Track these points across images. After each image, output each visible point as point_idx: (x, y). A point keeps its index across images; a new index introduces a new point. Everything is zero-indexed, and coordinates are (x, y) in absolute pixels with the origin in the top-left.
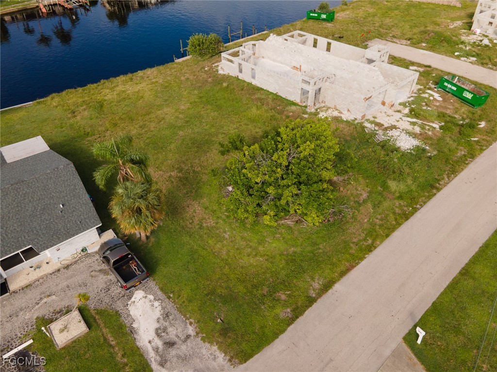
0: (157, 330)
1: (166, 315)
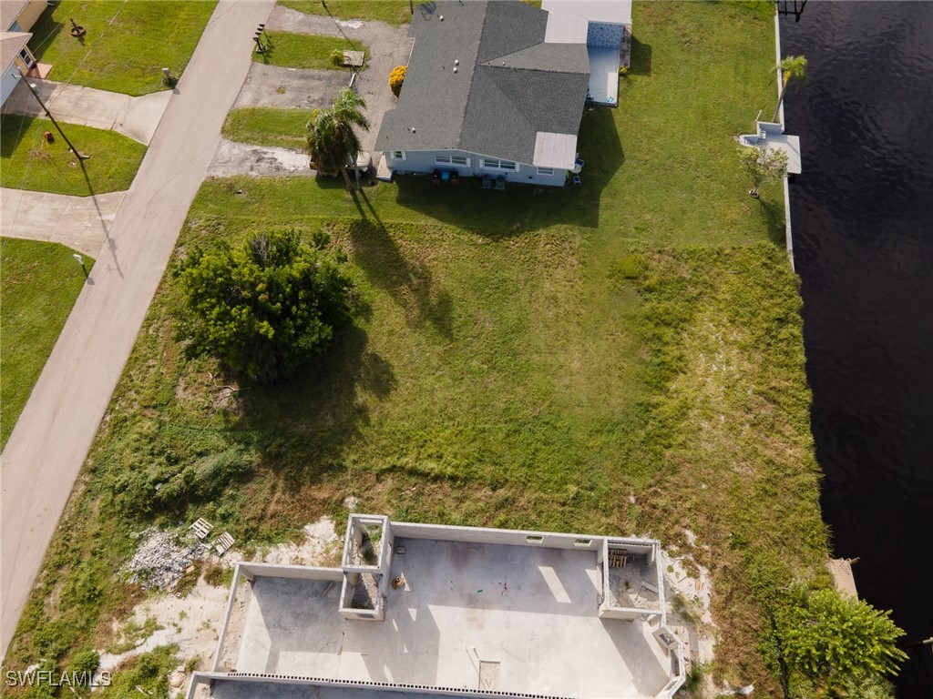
0: (276, 160)
1: (278, 169)
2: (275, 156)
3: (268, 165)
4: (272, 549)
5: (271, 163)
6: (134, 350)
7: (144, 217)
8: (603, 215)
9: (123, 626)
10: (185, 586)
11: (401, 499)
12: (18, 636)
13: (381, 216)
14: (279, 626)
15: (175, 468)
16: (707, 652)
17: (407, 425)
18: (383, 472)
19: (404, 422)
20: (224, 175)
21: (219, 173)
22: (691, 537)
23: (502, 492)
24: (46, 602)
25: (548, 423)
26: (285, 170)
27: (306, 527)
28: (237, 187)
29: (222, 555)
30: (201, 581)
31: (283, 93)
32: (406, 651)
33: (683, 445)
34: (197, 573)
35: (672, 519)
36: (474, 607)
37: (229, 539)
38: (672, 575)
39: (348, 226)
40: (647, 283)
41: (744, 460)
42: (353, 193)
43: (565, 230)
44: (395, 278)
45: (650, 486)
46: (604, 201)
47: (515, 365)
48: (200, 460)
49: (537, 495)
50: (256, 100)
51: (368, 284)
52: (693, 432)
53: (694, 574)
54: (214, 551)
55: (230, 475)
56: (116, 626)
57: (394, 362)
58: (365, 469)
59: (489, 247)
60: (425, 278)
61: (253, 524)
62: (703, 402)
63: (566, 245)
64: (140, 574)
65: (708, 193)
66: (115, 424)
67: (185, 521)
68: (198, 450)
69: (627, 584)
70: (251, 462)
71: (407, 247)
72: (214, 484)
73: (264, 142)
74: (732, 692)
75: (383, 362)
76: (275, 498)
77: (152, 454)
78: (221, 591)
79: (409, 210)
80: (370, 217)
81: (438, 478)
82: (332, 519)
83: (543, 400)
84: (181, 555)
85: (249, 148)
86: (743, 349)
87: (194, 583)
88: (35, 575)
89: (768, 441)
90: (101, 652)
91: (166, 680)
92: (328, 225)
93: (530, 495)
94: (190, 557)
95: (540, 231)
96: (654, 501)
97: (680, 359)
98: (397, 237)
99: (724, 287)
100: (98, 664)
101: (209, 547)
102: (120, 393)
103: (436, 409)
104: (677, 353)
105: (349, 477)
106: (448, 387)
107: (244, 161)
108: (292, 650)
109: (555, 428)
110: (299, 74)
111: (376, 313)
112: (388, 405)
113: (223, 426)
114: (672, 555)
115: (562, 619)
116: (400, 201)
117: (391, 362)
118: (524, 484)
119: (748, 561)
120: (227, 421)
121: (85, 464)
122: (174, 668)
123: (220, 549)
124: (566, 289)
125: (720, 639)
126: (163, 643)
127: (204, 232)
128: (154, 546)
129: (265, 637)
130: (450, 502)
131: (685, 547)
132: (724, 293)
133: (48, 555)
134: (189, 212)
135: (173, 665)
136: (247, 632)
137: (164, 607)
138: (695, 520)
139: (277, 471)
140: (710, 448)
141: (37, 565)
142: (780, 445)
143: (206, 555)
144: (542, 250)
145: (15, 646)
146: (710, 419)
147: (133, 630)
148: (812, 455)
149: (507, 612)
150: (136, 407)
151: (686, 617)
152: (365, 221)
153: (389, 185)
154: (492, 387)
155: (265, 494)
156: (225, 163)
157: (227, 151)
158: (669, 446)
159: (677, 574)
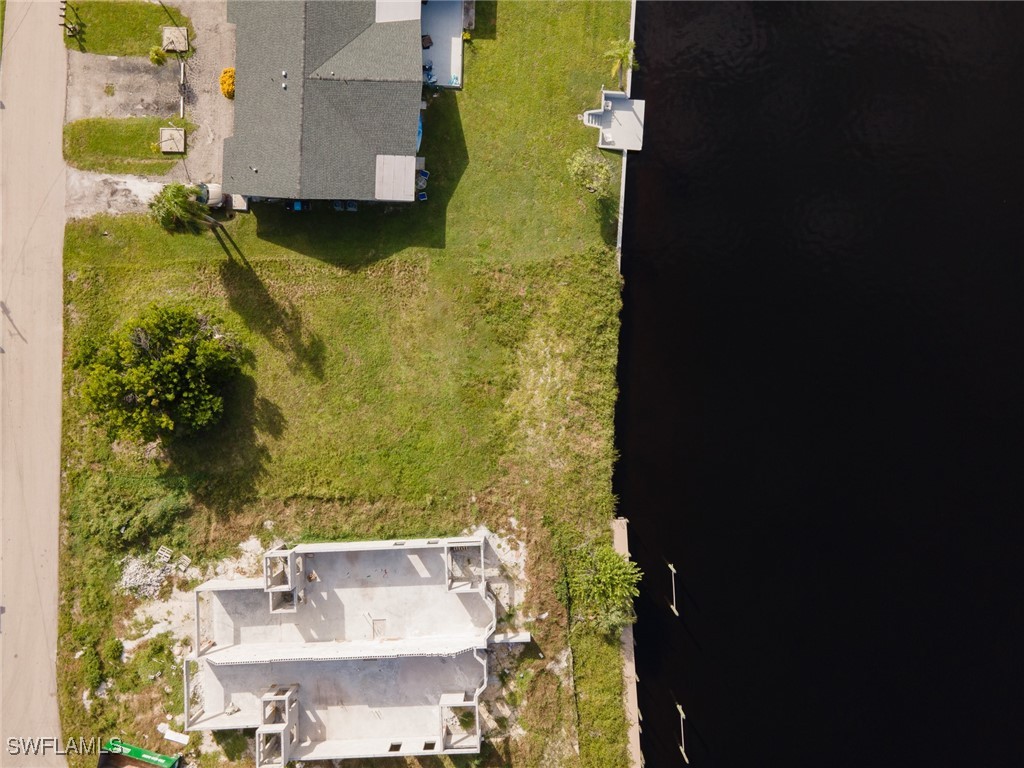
0: (130, 191)
1: (135, 203)
2: (128, 186)
3: (124, 199)
4: (219, 563)
5: (126, 196)
6: (64, 413)
7: (23, 274)
8: (450, 233)
9: (131, 622)
10: (165, 594)
11: (304, 519)
12: (61, 636)
13: (245, 253)
14: (237, 613)
15: (131, 513)
16: (520, 597)
17: (301, 458)
18: (289, 499)
19: (299, 456)
20: (84, 216)
21: (79, 214)
22: (514, 522)
23: (378, 505)
24: (72, 612)
25: (410, 446)
26: (142, 204)
27: (241, 545)
28: (101, 229)
29: (185, 571)
30: (175, 589)
31: (113, 95)
32: (323, 619)
33: (514, 451)
34: (171, 584)
35: (502, 510)
36: (367, 587)
37: (187, 560)
38: (501, 550)
39: (218, 268)
40: (488, 305)
41: (559, 457)
42: (214, 231)
43: (416, 254)
44: (269, 322)
45: (487, 488)
46: (450, 215)
47: (383, 396)
48: (148, 504)
49: (403, 504)
50: (87, 109)
51: (246, 332)
52: (521, 439)
53: (515, 548)
54: (177, 568)
55: (174, 515)
56: (126, 622)
57: (282, 404)
58: (275, 499)
59: (348, 280)
60: (297, 319)
61: (201, 548)
62: (530, 413)
63: (418, 270)
64: (131, 589)
65: (548, 194)
66: (72, 481)
67: (151, 549)
68: (145, 496)
69: (469, 560)
70: (187, 504)
71: (275, 285)
72: (164, 522)
73: (112, 168)
74: (534, 619)
75: (272, 405)
76: (212, 528)
77: (109, 502)
78: (191, 595)
79: (270, 244)
80: (235, 255)
81: (330, 500)
82: (258, 537)
83: (406, 426)
84: (155, 575)
85: (99, 178)
86: (566, 359)
87: (171, 592)
88: (57, 595)
89: (580, 437)
90: (122, 640)
91: (170, 653)
92: (199, 269)
93: (399, 505)
94: (162, 575)
95: (394, 256)
96: (489, 499)
97: (514, 375)
98: (264, 277)
99: (555, 301)
100: (122, 647)
101: (174, 566)
102: (66, 452)
103: (322, 444)
104: (511, 371)
105: (263, 506)
106: (328, 422)
107: (98, 195)
108: (248, 625)
109: (416, 449)
110: (122, 65)
111: (259, 359)
112: (283, 443)
113: (158, 473)
114: (501, 536)
115: (425, 588)
116: (261, 234)
117: (279, 404)
118: (395, 497)
119: (553, 534)
120: (160, 469)
121: (61, 514)
122: (173, 644)
123: (183, 568)
124: (419, 318)
125: (530, 588)
126: (162, 631)
127: (86, 285)
128: (134, 570)
129: (229, 620)
130: (340, 518)
131: (510, 530)
132: (554, 309)
133: (60, 582)
134: (64, 264)
135: (173, 642)
136: (216, 619)
137: (155, 609)
138: (518, 511)
139: (209, 506)
140: (533, 451)
141: (55, 589)
142: (586, 441)
143: (174, 572)
144: (397, 277)
145: (62, 643)
146: (535, 426)
147: (137, 624)
148: (611, 444)
149: (388, 588)
150: (84, 463)
151: (508, 577)
152: (231, 259)
153: (246, 216)
154: (364, 418)
155: (204, 525)
156: (80, 200)
157: (78, 184)
158: (502, 453)
159: (504, 549)
